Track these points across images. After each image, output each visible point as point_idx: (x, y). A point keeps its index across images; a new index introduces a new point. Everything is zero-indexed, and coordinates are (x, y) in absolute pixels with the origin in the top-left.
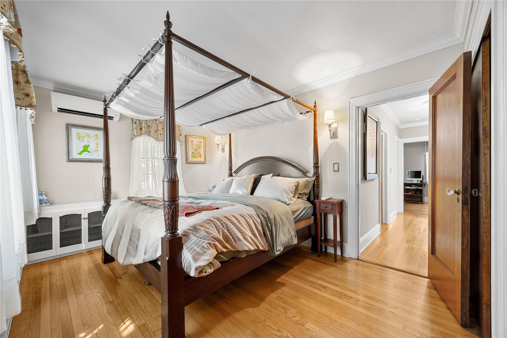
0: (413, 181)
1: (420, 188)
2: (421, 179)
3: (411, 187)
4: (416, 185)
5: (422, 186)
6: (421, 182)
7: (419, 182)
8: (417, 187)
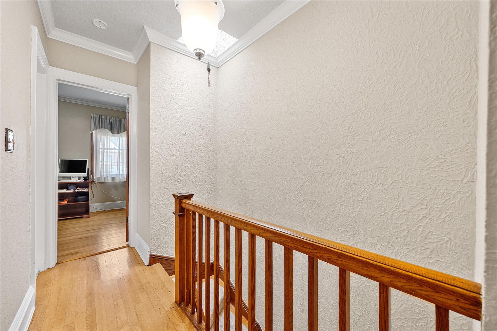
0: (72, 178)
1: (85, 190)
2: (85, 175)
3: (67, 189)
4: (76, 185)
5: (87, 187)
6: (86, 179)
7: (82, 180)
8: (78, 188)
